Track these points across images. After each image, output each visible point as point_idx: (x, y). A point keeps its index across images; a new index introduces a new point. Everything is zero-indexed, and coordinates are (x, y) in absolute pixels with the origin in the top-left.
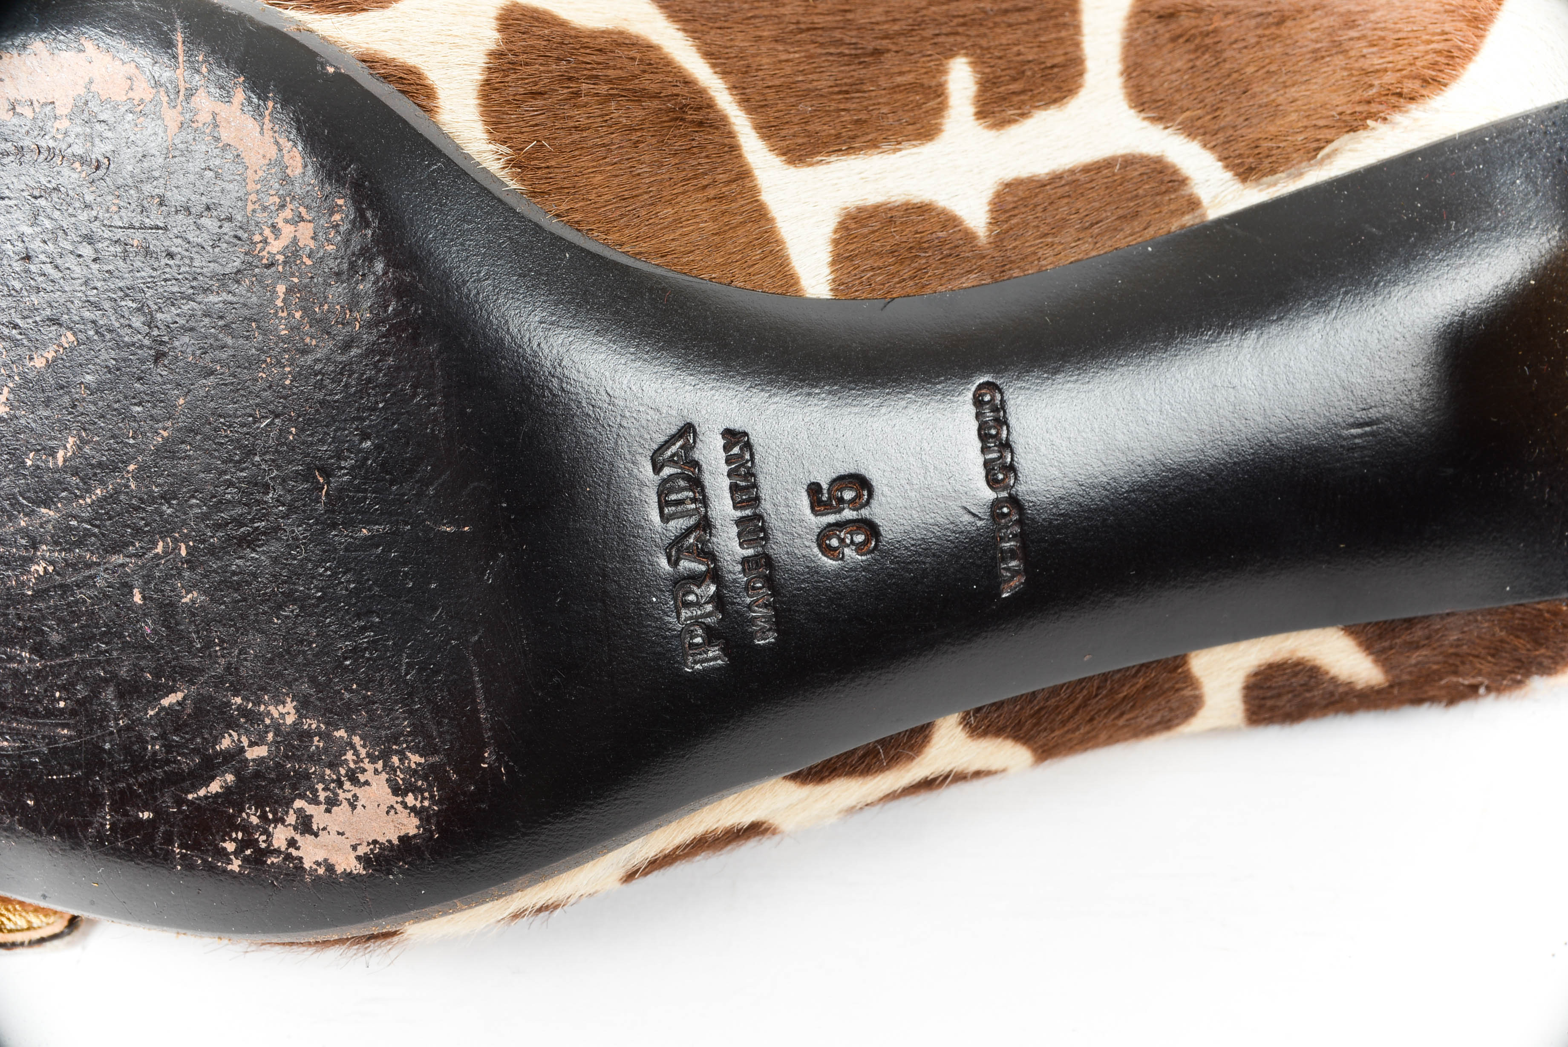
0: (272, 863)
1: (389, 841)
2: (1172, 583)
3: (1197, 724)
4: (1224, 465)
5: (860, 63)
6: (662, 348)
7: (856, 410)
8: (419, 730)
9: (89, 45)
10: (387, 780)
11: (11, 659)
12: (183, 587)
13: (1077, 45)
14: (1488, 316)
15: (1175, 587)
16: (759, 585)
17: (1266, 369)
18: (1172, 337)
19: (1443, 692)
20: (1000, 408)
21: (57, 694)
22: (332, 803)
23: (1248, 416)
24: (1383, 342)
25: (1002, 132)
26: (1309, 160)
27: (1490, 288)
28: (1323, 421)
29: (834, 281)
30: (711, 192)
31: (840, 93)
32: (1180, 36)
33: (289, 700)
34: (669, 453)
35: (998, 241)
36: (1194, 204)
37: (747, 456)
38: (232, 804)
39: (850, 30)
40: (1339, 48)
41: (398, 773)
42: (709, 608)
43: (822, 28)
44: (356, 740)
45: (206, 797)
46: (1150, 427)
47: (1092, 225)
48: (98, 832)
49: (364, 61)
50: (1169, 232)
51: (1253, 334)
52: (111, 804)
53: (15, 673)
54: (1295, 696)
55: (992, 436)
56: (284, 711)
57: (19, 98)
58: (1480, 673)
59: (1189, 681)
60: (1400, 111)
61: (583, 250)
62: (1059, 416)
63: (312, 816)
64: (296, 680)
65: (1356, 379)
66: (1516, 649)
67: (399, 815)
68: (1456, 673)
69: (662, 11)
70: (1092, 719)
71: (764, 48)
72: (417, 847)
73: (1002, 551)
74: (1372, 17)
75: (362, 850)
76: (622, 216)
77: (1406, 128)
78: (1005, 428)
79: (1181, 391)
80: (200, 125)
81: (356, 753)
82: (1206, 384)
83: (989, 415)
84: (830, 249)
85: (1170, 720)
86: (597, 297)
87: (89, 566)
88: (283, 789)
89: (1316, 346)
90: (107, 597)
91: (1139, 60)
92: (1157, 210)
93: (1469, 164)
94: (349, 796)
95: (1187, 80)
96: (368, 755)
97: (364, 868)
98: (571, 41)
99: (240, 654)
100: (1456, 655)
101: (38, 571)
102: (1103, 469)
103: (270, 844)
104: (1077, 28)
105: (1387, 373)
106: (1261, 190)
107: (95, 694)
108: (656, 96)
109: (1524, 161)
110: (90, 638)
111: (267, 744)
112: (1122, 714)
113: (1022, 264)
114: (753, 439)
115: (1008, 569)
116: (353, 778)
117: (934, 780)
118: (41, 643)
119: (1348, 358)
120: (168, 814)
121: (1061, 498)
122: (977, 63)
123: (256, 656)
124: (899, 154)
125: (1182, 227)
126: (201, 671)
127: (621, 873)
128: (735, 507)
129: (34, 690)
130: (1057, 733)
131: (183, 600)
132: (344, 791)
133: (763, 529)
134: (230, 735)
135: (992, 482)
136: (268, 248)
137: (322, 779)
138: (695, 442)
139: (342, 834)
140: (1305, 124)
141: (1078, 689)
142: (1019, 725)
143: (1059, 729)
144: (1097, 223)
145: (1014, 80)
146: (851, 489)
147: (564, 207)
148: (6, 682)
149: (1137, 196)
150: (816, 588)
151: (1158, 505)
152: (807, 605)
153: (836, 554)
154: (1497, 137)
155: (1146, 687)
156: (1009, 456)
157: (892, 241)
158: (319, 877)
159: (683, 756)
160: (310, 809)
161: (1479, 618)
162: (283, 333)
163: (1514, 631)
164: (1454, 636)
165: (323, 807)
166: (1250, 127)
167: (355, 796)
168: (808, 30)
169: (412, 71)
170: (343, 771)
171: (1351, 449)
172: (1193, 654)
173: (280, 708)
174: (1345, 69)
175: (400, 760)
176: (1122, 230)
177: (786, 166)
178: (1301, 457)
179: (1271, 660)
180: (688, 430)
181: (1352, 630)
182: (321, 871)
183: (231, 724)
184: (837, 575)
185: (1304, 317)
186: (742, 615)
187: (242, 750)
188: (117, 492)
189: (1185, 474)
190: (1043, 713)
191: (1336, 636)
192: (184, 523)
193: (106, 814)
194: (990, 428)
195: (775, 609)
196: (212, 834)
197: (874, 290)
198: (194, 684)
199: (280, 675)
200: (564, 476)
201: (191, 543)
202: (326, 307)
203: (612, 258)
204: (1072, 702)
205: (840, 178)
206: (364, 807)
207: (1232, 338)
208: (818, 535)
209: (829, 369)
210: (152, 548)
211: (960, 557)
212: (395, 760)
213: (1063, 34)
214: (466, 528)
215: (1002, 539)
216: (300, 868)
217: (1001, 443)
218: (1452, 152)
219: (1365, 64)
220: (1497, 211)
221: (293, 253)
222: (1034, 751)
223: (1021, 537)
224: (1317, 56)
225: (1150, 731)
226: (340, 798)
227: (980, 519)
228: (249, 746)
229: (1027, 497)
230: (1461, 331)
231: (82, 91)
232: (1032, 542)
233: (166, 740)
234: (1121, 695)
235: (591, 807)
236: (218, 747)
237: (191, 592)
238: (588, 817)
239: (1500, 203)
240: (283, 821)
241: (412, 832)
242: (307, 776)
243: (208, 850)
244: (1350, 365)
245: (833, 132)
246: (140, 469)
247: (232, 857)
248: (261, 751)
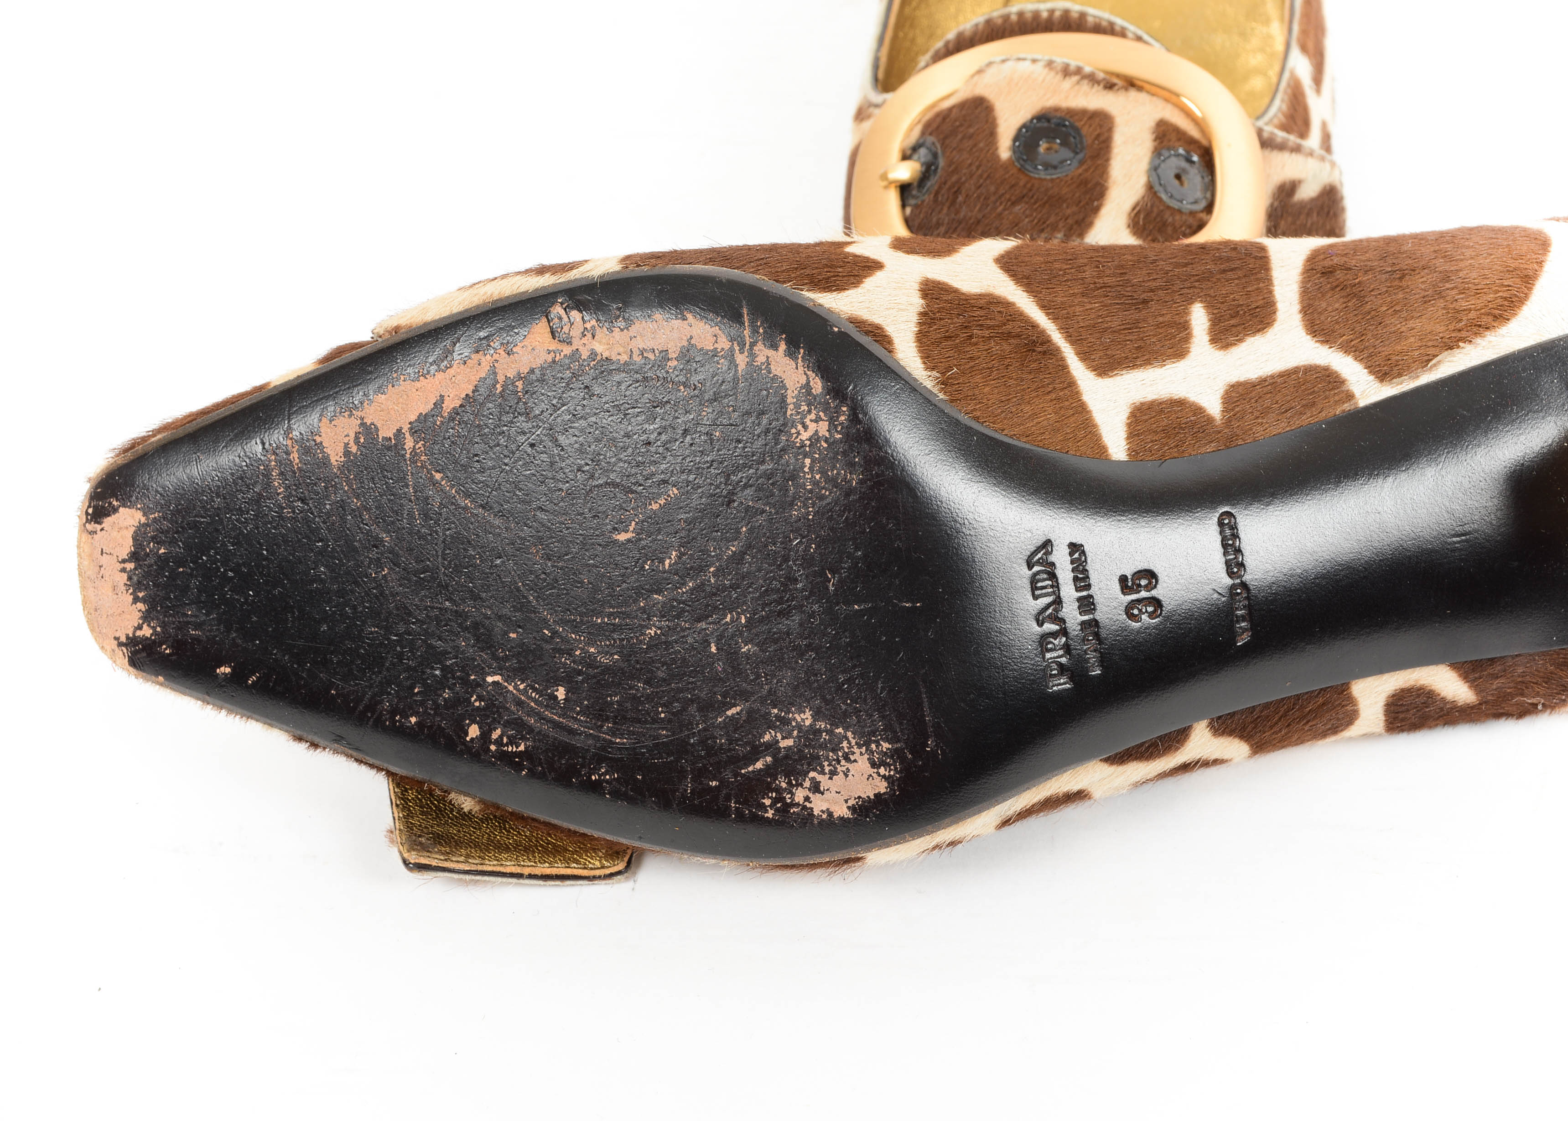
0: (794, 812)
1: (868, 797)
2: (1342, 636)
3: (1355, 730)
4: (1374, 561)
5: (1136, 309)
6: (1032, 494)
7: (1147, 530)
8: (888, 728)
9: (689, 316)
10: (868, 759)
11: (631, 688)
12: (742, 642)
13: (1271, 292)
14: (1538, 466)
15: (1343, 638)
16: (1090, 638)
17: (1399, 501)
18: (1340, 482)
19: (1514, 708)
20: (1234, 527)
21: (660, 709)
22: (833, 773)
23: (1388, 530)
24: (1473, 483)
25: (1227, 351)
26: (1423, 368)
27: (1539, 448)
28: (1435, 533)
29: (1129, 449)
30: (1053, 396)
31: (1124, 329)
32: (1337, 286)
33: (807, 710)
34: (1037, 558)
35: (1228, 422)
36: (1350, 396)
37: (1083, 558)
38: (770, 775)
39: (1127, 287)
40: (1440, 295)
41: (875, 754)
42: (1061, 652)
43: (1109, 286)
44: (849, 734)
45: (753, 772)
46: (1327, 538)
47: (1286, 411)
48: (682, 795)
49: (851, 322)
50: (1335, 415)
51: (1390, 479)
52: (692, 777)
53: (634, 697)
54: (1418, 711)
55: (1230, 545)
56: (804, 717)
57: (646, 348)
58: (1538, 694)
59: (1351, 700)
60: (1481, 336)
61: (983, 434)
62: (1271, 532)
63: (820, 782)
64: (812, 698)
65: (1456, 506)
66: (1561, 677)
67: (875, 780)
68: (1522, 695)
69: (1012, 278)
70: (1289, 725)
71: (1076, 301)
72: (885, 800)
73: (1237, 616)
74: (1461, 274)
75: (850, 803)
76: (1002, 412)
77: (1483, 347)
78: (1238, 540)
79: (1346, 515)
80: (759, 364)
81: (849, 742)
82: (1362, 511)
83: (1228, 532)
84: (1125, 429)
85: (1337, 727)
86: (994, 463)
87: (683, 630)
88: (802, 765)
89: (1430, 486)
90: (694, 649)
91: (1311, 302)
92: (1327, 401)
93: (1524, 370)
94: (844, 769)
95: (1343, 316)
96: (857, 743)
97: (852, 814)
98: (964, 302)
99: (777, 683)
100: (1523, 682)
101: (650, 633)
102: (1299, 564)
103: (793, 800)
104: (1269, 281)
105: (1475, 502)
106: (1392, 387)
107: (684, 709)
108: (1018, 336)
109: (1559, 368)
110: (682, 674)
111: (793, 738)
112: (1308, 722)
113: (1244, 436)
114: (1086, 548)
115: (1241, 628)
116: (847, 758)
117: (1190, 764)
118: (651, 679)
119: (1450, 493)
120: (728, 782)
121: (1273, 583)
122: (1210, 307)
123: (787, 684)
124: (1164, 368)
125: (1344, 411)
126: (753, 694)
127: (998, 821)
128: (1077, 591)
129: (645, 707)
130: (1267, 734)
131: (743, 650)
132: (841, 766)
133: (1093, 604)
134: (770, 733)
135: (1230, 574)
136: (800, 437)
137: (827, 759)
138: (1052, 551)
139: (839, 793)
140: (1419, 344)
141: (1282, 704)
142: (1244, 728)
143: (1268, 731)
144: (1290, 410)
145: (1232, 317)
146: (1145, 578)
147: (970, 408)
148: (627, 702)
149: (1314, 392)
150: (1125, 640)
151: (1333, 587)
152: (1120, 650)
153: (1137, 618)
154: (1541, 353)
155: (1323, 704)
156: (1241, 557)
157: (1164, 424)
158: (823, 820)
159: (1045, 744)
160: (819, 778)
161: (1537, 658)
162: (808, 487)
163: (1559, 666)
164: (1520, 670)
165: (828, 776)
166: (1385, 346)
167: (847, 769)
168: (1101, 288)
169: (878, 327)
170: (840, 754)
171: (1454, 550)
172: (1354, 683)
173: (802, 715)
174: (1444, 308)
175: (876, 746)
176: (1305, 413)
177: (1097, 378)
178: (1422, 556)
179: (1403, 687)
180: (1047, 545)
181: (1455, 666)
182: (824, 816)
183: (771, 726)
184: (1139, 632)
185: (1422, 468)
186: (1081, 657)
187: (777, 742)
188: (703, 584)
189: (1349, 568)
190: (1259, 720)
191: (1445, 670)
192: (745, 603)
193: (688, 783)
194: (1229, 540)
195: (1101, 653)
196: (756, 795)
197: (1153, 455)
198: (747, 701)
199: (801, 695)
200: (976, 572)
201: (748, 615)
202: (835, 472)
203: (1001, 439)
204: (1277, 713)
205: (1129, 384)
206: (853, 775)
207: (1377, 482)
208: (1126, 607)
209: (1130, 505)
210: (723, 619)
211: (1211, 620)
212: (873, 746)
213: (1261, 285)
214: (918, 604)
215: (1236, 608)
216: (811, 815)
217: (1235, 549)
218: (1513, 362)
219: (1456, 305)
220: (1542, 399)
221: (815, 439)
222: (1251, 746)
223: (1249, 607)
224: (1426, 301)
225: (1324, 735)
226: (838, 770)
227: (1224, 596)
228: (782, 739)
229: (1252, 583)
230: (1521, 476)
231: (686, 344)
232: (1255, 610)
233: (728, 736)
234: (1308, 709)
235: (991, 775)
236: (762, 740)
237: (747, 645)
238: (989, 781)
239: (1544, 395)
240: (802, 785)
241: (883, 791)
242: (818, 757)
243: (753, 805)
244: (1451, 498)
245: (1123, 355)
246: (718, 570)
247: (768, 808)
248: (790, 742)
